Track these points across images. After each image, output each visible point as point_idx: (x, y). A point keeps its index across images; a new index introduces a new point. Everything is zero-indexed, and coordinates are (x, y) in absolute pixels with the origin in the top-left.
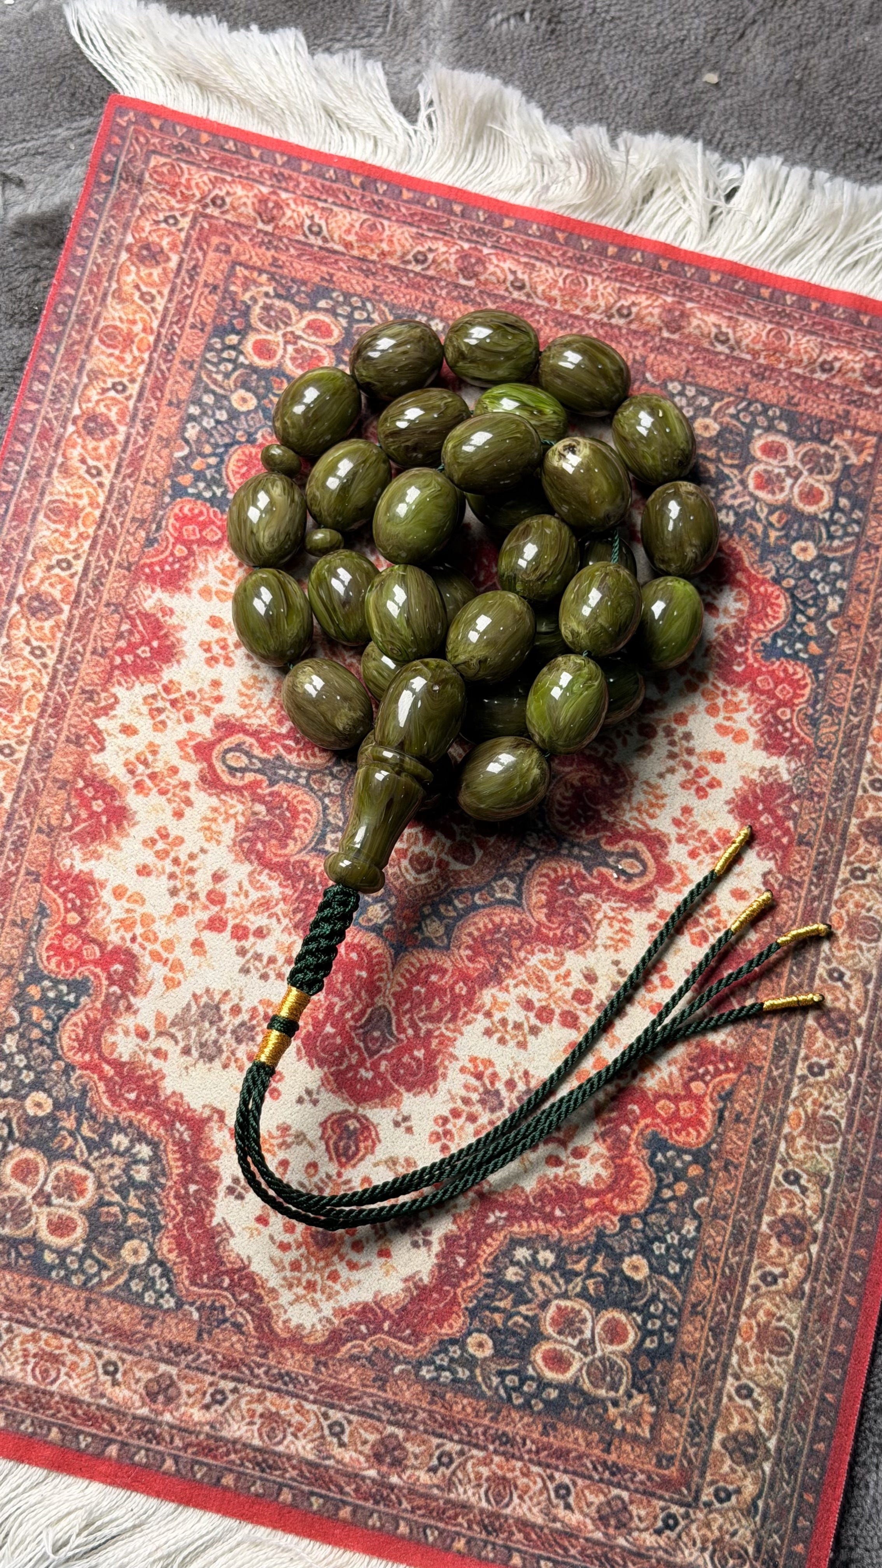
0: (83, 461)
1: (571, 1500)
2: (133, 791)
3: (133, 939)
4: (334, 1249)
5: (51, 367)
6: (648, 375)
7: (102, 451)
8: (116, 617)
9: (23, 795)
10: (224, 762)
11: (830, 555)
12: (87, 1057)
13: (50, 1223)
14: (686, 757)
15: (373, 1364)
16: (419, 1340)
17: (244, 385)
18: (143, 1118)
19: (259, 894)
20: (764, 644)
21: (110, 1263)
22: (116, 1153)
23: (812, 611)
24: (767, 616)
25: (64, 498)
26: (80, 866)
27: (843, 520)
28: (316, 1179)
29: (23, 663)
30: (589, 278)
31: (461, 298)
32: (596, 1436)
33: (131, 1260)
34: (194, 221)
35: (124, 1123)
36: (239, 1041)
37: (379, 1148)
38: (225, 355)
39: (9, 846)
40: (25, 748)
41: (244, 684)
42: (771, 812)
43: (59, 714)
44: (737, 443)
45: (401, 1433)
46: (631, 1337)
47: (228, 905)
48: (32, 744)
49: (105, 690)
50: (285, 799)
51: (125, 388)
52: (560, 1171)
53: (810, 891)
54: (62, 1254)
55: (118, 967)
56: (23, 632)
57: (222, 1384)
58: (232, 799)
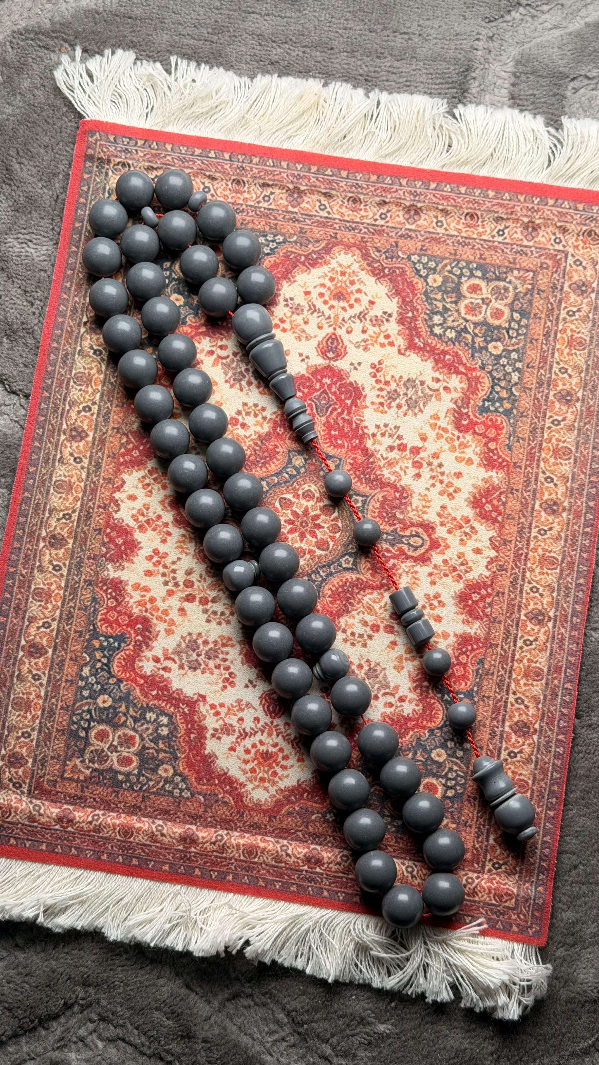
0: (527, 707)
2: (470, 517)
3: (458, 437)
4: (334, 292)
5: (554, 764)
6: (202, 799)
7: (517, 714)
8: (494, 615)
9: (529, 509)
10: (423, 539)
11: (89, 700)
12: (474, 374)
13: (481, 289)
14: (166, 571)
15: (307, 239)
16: (286, 253)
17: (440, 765)
18: (441, 347)
19: (394, 469)
20: (125, 642)
21: (446, 274)
22: (451, 328)
23: (99, 665)
24: (124, 659)
25: (535, 683)
26: (493, 473)
27: (82, 722)
28: (346, 325)
29: (542, 583)
30: (242, 858)
31: (318, 837)
33: (436, 276)
34: (483, 866)
35: (450, 343)
36: (395, 391)
37: (316, 345)
38: (453, 782)
39: (533, 479)
40: (533, 534)
41: (417, 585)
42: (116, 545)
43: (518, 556)
44: (147, 763)
45: (290, 208)
47: (410, 462)
48: (529, 537)
49: (494, 572)
50: (387, 522)
51: (509, 755)
52: (220, 343)
53: (94, 504)
54: (472, 275)
55: (465, 423)
56: (545, 602)
57: (382, 222)
58: (416, 519)
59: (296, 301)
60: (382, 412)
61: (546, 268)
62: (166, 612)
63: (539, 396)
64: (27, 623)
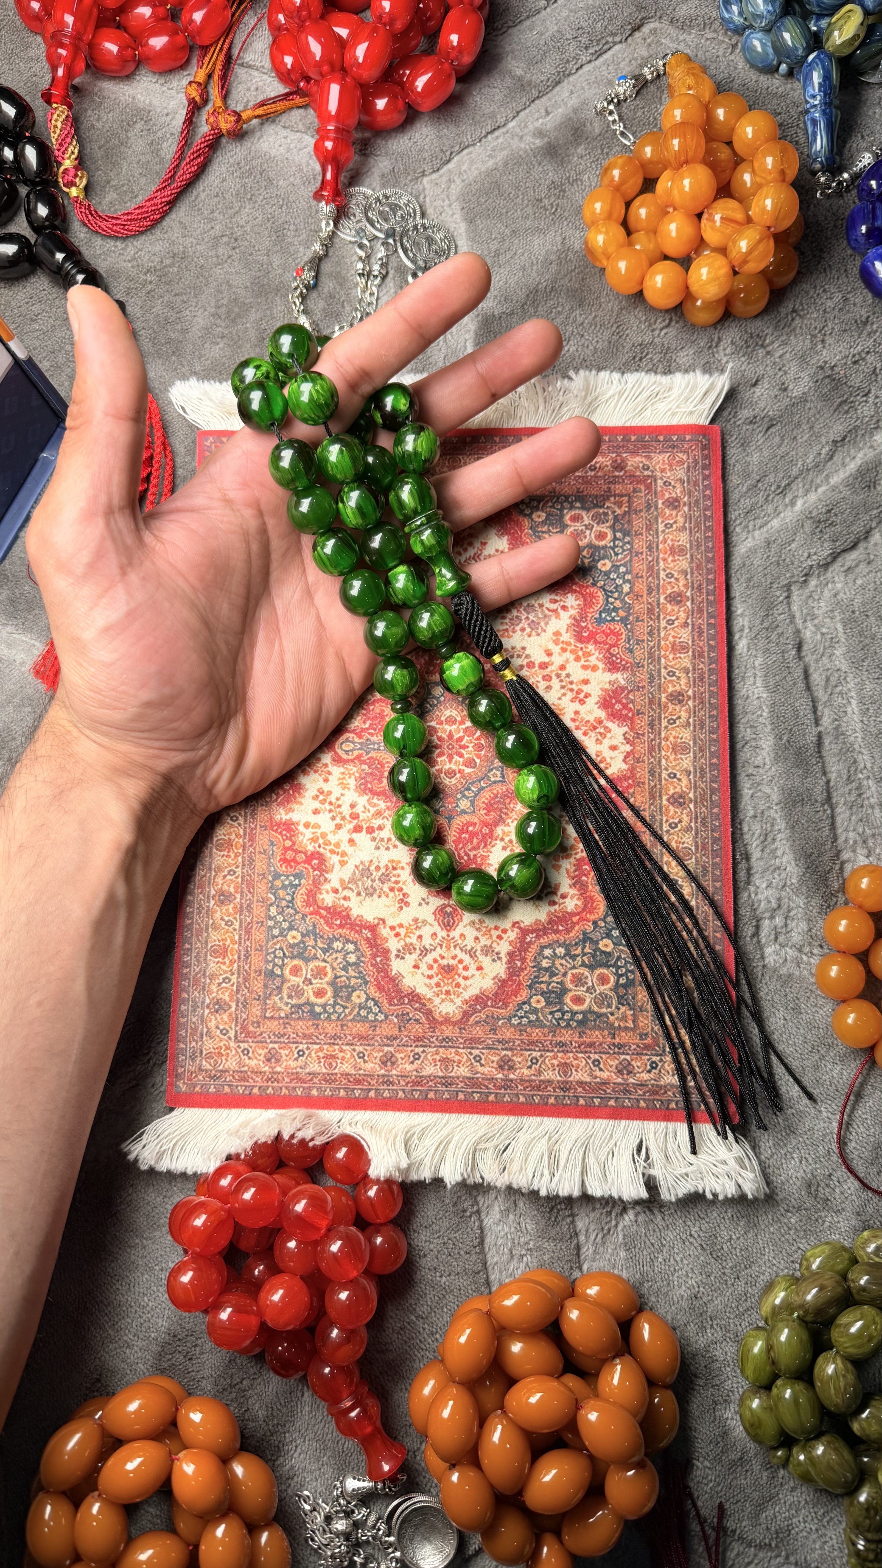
1: (601, 1066)
3: (319, 847)
4: (454, 973)
10: (342, 749)
11: (619, 564)
12: (312, 909)
13: (314, 993)
14: (570, 687)
15: (487, 1023)
16: (507, 1006)
18: (346, 932)
19: (375, 809)
20: (595, 618)
21: (348, 1005)
22: (337, 951)
23: (616, 595)
24: (594, 604)
26: (285, 817)
27: (621, 544)
28: (437, 941)
32: (606, 1032)
33: (358, 1001)
35: (337, 936)
36: (383, 883)
42: (620, 702)
44: (557, 521)
45: (509, 1053)
46: (612, 979)
47: (361, 818)
52: (556, 907)
53: (649, 737)
54: (324, 1006)
55: (315, 862)
57: (417, 1050)
58: (350, 767)
59: (489, 959)
60: (393, 861)
61: (253, 1022)
62: (564, 650)
63: (249, 896)
64: (689, 621)
